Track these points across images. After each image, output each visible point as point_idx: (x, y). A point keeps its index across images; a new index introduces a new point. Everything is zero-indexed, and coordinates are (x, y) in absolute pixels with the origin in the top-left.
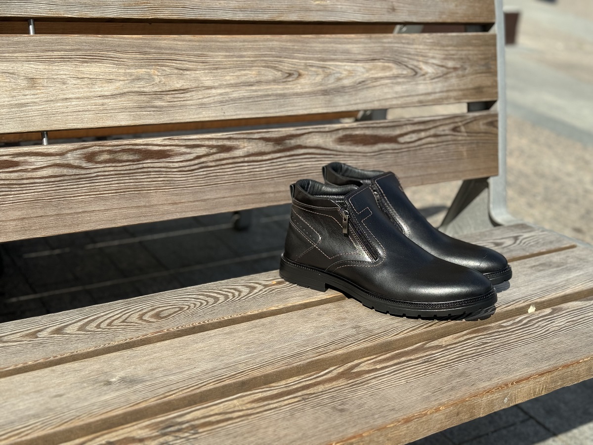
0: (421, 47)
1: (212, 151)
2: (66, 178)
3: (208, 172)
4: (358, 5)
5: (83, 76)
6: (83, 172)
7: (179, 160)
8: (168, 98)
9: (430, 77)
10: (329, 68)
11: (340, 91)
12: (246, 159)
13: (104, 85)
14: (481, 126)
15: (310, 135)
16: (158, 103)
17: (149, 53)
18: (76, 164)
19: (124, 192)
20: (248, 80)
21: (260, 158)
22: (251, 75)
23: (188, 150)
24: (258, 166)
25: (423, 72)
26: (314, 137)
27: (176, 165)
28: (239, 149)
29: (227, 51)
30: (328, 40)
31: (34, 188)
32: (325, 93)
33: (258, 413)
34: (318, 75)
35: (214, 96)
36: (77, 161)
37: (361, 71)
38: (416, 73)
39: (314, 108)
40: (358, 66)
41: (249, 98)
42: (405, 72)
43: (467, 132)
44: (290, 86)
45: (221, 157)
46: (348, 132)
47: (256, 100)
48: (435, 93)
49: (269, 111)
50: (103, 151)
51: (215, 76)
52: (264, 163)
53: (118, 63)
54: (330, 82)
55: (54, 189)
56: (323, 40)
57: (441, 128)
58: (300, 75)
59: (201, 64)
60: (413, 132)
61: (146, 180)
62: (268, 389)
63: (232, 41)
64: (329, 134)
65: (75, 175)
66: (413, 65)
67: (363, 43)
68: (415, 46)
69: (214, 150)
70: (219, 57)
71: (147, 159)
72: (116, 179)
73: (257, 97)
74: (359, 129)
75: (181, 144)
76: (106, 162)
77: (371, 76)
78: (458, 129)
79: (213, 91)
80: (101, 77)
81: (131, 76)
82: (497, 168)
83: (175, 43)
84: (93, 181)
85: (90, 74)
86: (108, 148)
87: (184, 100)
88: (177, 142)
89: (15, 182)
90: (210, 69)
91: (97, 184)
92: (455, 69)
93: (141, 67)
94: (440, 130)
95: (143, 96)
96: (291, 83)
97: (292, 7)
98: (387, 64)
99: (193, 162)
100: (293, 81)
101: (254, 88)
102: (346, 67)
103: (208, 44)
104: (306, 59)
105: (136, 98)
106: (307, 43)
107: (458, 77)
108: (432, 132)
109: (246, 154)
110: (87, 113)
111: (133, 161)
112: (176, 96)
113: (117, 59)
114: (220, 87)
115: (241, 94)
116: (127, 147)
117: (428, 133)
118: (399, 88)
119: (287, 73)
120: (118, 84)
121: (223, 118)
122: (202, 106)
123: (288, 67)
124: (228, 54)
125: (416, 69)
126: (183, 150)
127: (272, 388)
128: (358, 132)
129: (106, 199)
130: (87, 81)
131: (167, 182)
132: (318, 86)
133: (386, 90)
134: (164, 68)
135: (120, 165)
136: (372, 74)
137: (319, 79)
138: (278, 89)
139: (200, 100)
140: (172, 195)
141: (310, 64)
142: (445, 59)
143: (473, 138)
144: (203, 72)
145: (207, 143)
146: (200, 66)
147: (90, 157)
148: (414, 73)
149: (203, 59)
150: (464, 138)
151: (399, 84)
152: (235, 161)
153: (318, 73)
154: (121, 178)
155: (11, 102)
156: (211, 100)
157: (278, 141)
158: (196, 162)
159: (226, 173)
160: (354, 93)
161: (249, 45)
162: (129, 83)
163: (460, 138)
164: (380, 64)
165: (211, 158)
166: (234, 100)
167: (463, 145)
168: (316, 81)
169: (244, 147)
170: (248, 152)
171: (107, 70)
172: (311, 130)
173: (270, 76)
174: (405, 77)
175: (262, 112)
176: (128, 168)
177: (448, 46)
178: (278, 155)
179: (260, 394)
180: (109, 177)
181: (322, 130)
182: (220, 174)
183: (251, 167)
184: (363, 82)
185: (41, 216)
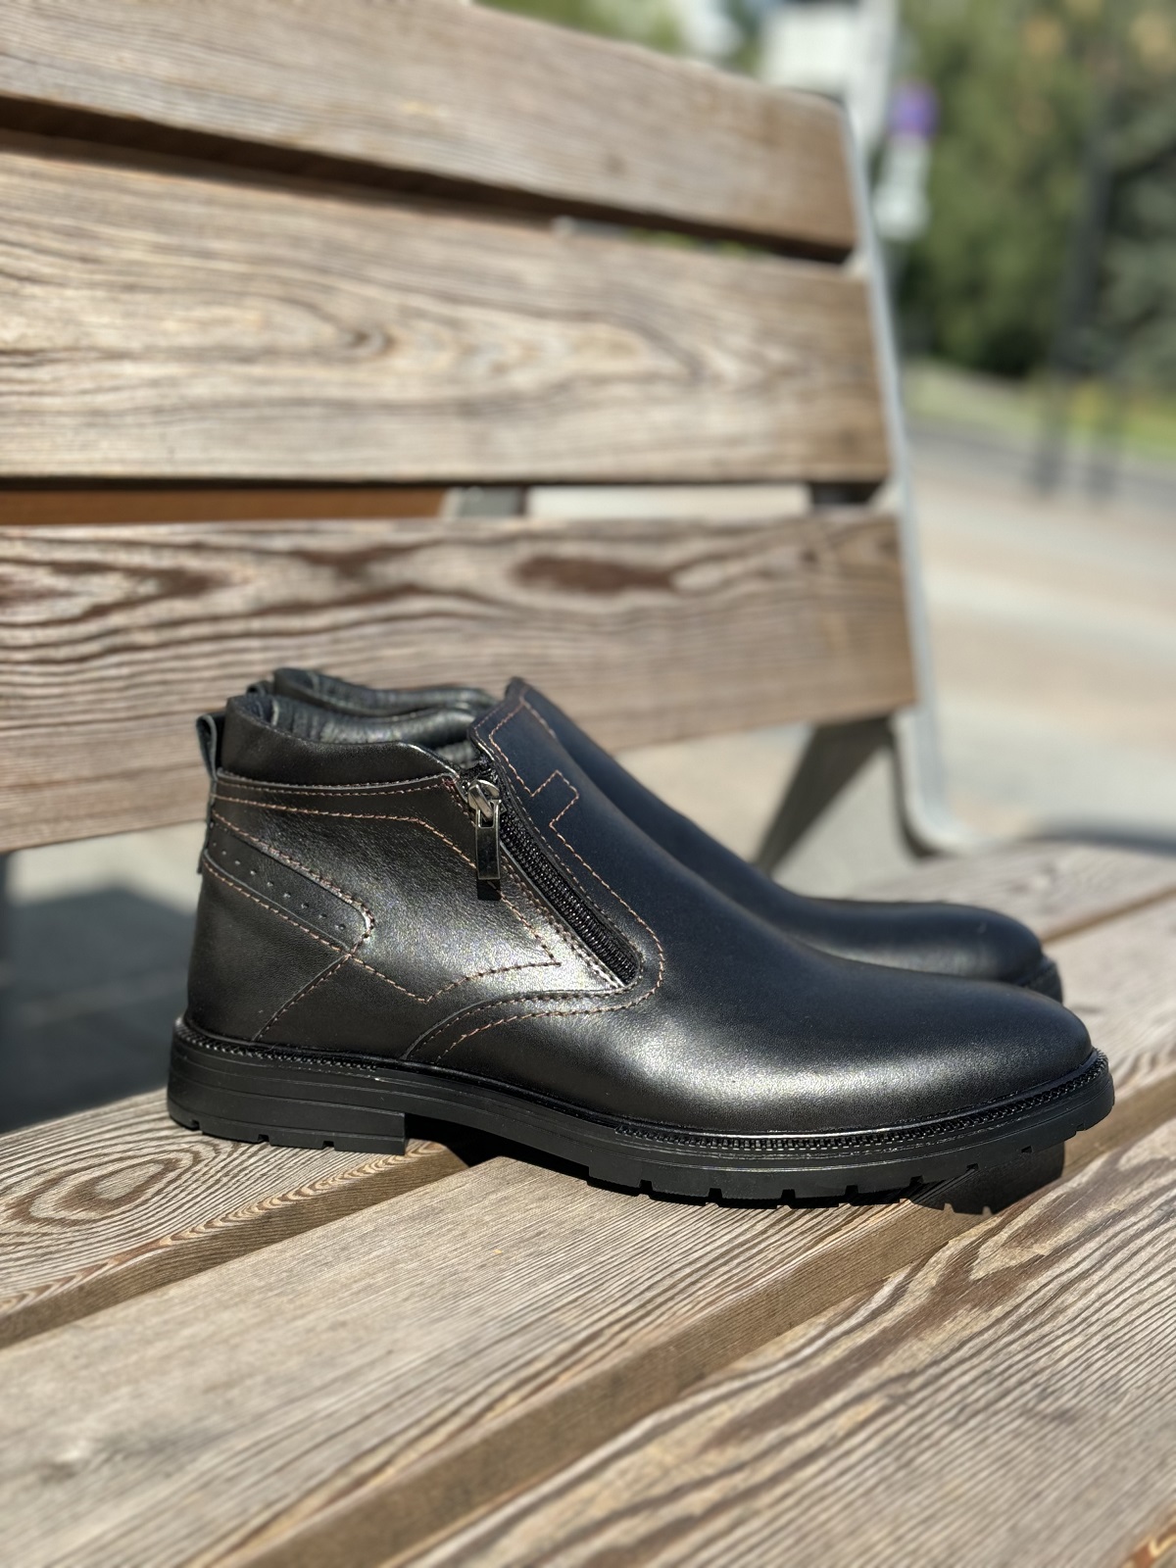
1: (141, 590)
3: (136, 669)
7: (34, 618)
9: (730, 388)
10: (468, 329)
11: (508, 406)
12: (256, 624)
14: (864, 552)
15: (437, 552)
20: (235, 342)
21: (296, 623)
22: (243, 323)
23: (61, 583)
25: (713, 374)
26: (451, 558)
27: (25, 636)
28: (231, 586)
29: (158, 230)
33: (774, 1480)
34: (439, 346)
35: (133, 387)
37: (555, 349)
38: (695, 373)
40: (547, 333)
41: (245, 404)
42: (667, 366)
43: (838, 566)
44: (365, 377)
45: (177, 614)
46: (544, 549)
47: (269, 413)
51: (128, 315)
54: (477, 374)
58: (389, 344)
59: (78, 265)
60: (710, 558)
62: (737, 1384)
64: (491, 552)
69: (148, 588)
70: (134, 246)
73: (271, 404)
74: (571, 540)
75: (37, 556)
77: (585, 369)
79: (128, 369)
87: (32, 393)
88: (18, 550)
90: (110, 286)
92: (789, 372)
94: (774, 557)
96: (367, 366)
98: (620, 335)
99: (82, 629)
100: (370, 358)
101: (258, 370)
102: (516, 332)
103: (96, 195)
104: (403, 289)
107: (797, 396)
109: (254, 606)
114: (148, 354)
115: (219, 390)
117: (745, 566)
118: (659, 416)
119: (350, 330)
121: (168, 470)
122: (97, 418)
123: (353, 309)
124: (162, 239)
126: (44, 579)
127: (752, 1378)
128: (568, 549)
132: (444, 385)
133: (628, 418)
136: (589, 362)
138: (330, 381)
139: (88, 399)
140: (20, 752)
141: (416, 309)
142: (762, 337)
144: (87, 293)
145: (123, 558)
146: (76, 271)
148: (690, 373)
149: (84, 248)
151: (657, 401)
152: (219, 632)
153: (441, 341)
156: (121, 400)
157: (349, 564)
158: (94, 627)
160: (545, 419)
161: (230, 218)
165: (140, 615)
166: (198, 408)
168: (436, 368)
169: (245, 581)
170: (259, 599)
173: (300, 336)
174: (671, 379)
178: (352, 614)
179: (722, 1407)
181: (469, 535)
184: (566, 384)
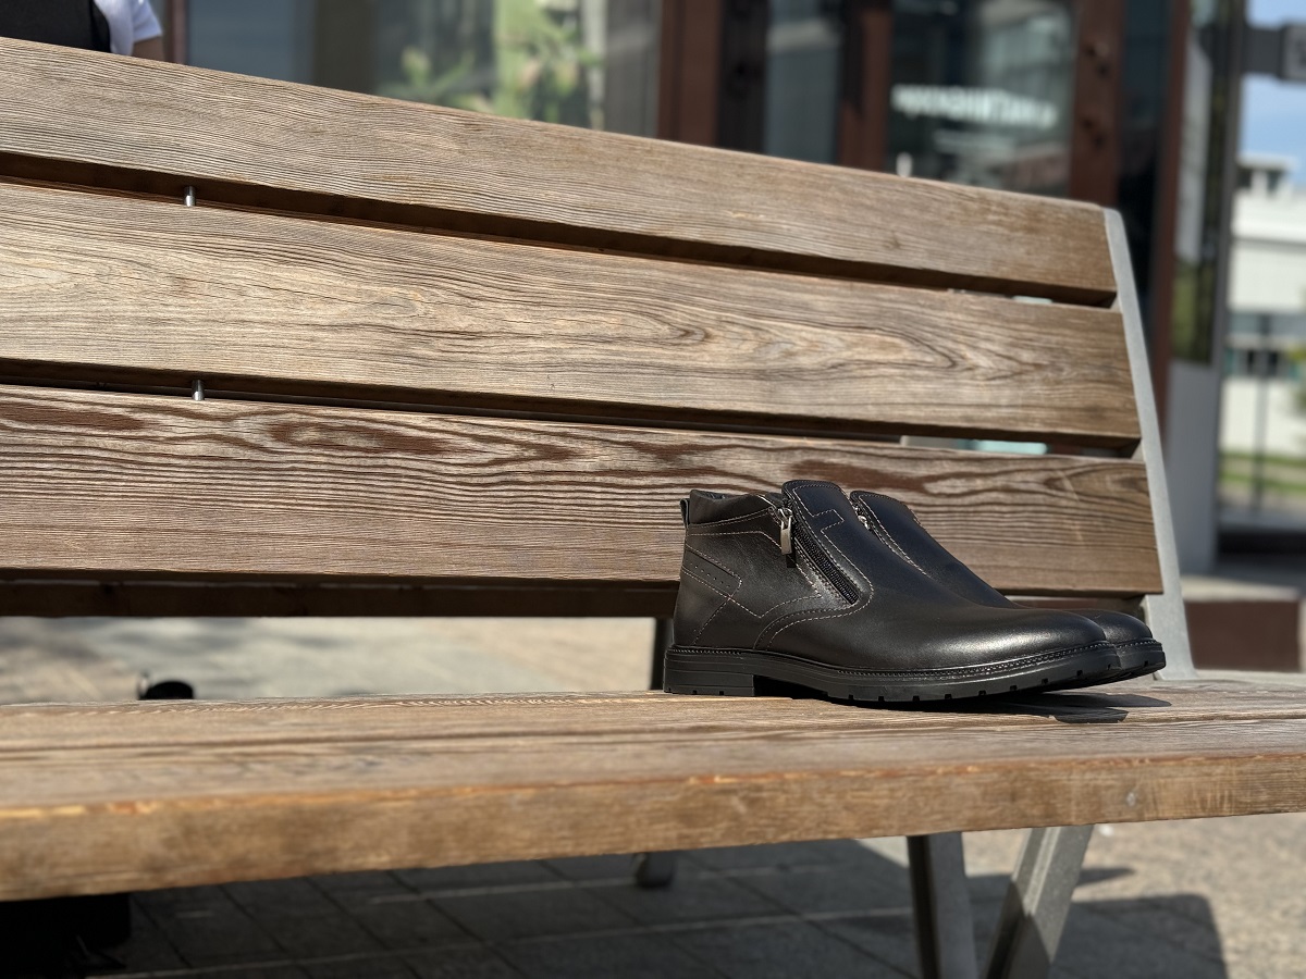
0: (960, 317)
1: (526, 454)
2: (231, 464)
3: (519, 493)
4: (823, 228)
5: (278, 285)
6: (266, 457)
7: (458, 462)
8: (440, 344)
9: (983, 375)
10: (767, 331)
11: (794, 375)
12: (598, 479)
13: (317, 306)
14: (1109, 484)
15: (733, 451)
16: (421, 351)
17: (407, 262)
18: (253, 441)
19: (345, 507)
20: (602, 333)
21: (627, 481)
22: (608, 324)
23: (479, 446)
24: (623, 497)
25: (967, 364)
26: (742, 456)
27: (454, 470)
28: (584, 457)
29: (558, 276)
30: (762, 280)
31: (168, 474)
32: (762, 375)
34: (745, 340)
35: (532, 352)
36: (256, 436)
37: (835, 345)
38: (954, 364)
39: (738, 400)
40: (829, 336)
41: (602, 365)
42: (929, 359)
43: (1078, 493)
44: (688, 354)
45: (546, 469)
46: (814, 457)
47: (619, 370)
48: (999, 406)
49: (645, 394)
50: (308, 425)
51: (535, 317)
52: (637, 492)
53: (349, 272)
54: (771, 357)
55: (206, 481)
56: (753, 279)
57: (1019, 477)
58: (707, 336)
59: (509, 293)
60: (958, 476)
61: (390, 490)
63: (570, 260)
64: (773, 455)
65: (248, 460)
66: (945, 347)
67: (837, 295)
68: (947, 314)
69: (531, 453)
70: (544, 284)
71: (394, 450)
72: (331, 480)
73: (622, 365)
74: (838, 454)
75: (465, 432)
76: (312, 444)
77: (857, 357)
78: (1058, 483)
79: (531, 343)
80: (312, 291)
81: (370, 296)
82: (1157, 575)
83: (458, 249)
84: (284, 478)
85: (292, 285)
86: (317, 420)
87: (471, 353)
88: (455, 428)
89: (131, 458)
90: (525, 303)
91: (292, 485)
92: (1038, 366)
93: (390, 283)
94: (1017, 480)
95: (391, 335)
96: (690, 348)
97: (690, 217)
98: (889, 339)
99: (487, 470)
100: (693, 344)
101: (614, 348)
102: (804, 334)
103: (523, 259)
104: (721, 309)
105: (377, 336)
106: (721, 281)
107: (1045, 381)
108: (1000, 481)
109: (598, 469)
110: (281, 350)
111: (366, 450)
112: (457, 342)
113: (344, 265)
114: (544, 337)
115: (587, 356)
116: (355, 423)
117: (990, 483)
118: (919, 387)
119: (679, 329)
120: (344, 308)
121: (550, 395)
122: (509, 367)
123: (683, 318)
124: (561, 281)
125: (952, 355)
126: (469, 443)
128: (834, 460)
129: (307, 516)
130: (284, 296)
131: (433, 501)
132: (746, 361)
133: (891, 387)
134: (434, 290)
135: (341, 454)
136: (859, 353)
137: (747, 348)
138: (666, 356)
139: (504, 356)
140: (443, 527)
141: (729, 320)
142: (1013, 345)
143: (1094, 506)
144: (511, 306)
145: (517, 436)
146: (506, 295)
147: (282, 433)
148: (949, 364)
149: (513, 285)
150: (1072, 504)
151: (919, 378)
152: (575, 480)
153: (746, 337)
154: (341, 481)
155: (138, 314)
156: (526, 358)
157: (665, 453)
158: (495, 469)
159: (555, 501)
160: (822, 383)
161: (605, 271)
162: (365, 308)
163: (1064, 503)
164: (874, 336)
165: (524, 467)
166: (573, 364)
167: (1072, 517)
168: (740, 352)
169: (594, 456)
170: (602, 466)
171: (325, 281)
172: (734, 442)
173: (645, 331)
174: (929, 367)
175: (631, 393)
176: (355, 462)
177: (1017, 321)
178: (667, 480)
180: (316, 474)
181: (757, 444)
182: (545, 500)
183: (609, 496)
184: (841, 365)
185: (176, 530)
